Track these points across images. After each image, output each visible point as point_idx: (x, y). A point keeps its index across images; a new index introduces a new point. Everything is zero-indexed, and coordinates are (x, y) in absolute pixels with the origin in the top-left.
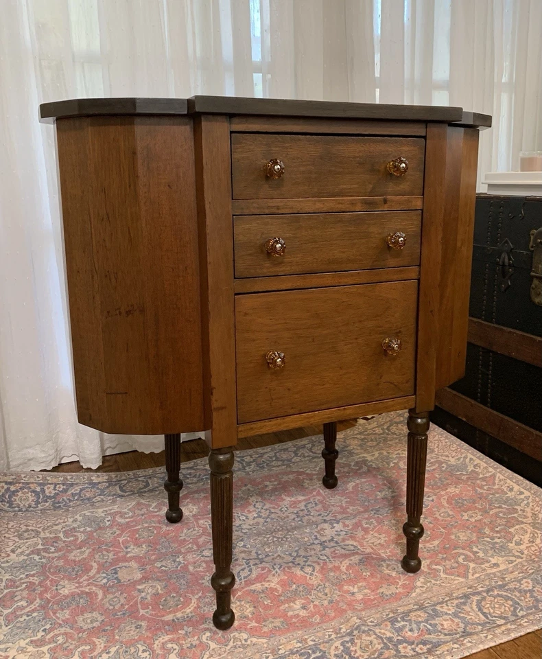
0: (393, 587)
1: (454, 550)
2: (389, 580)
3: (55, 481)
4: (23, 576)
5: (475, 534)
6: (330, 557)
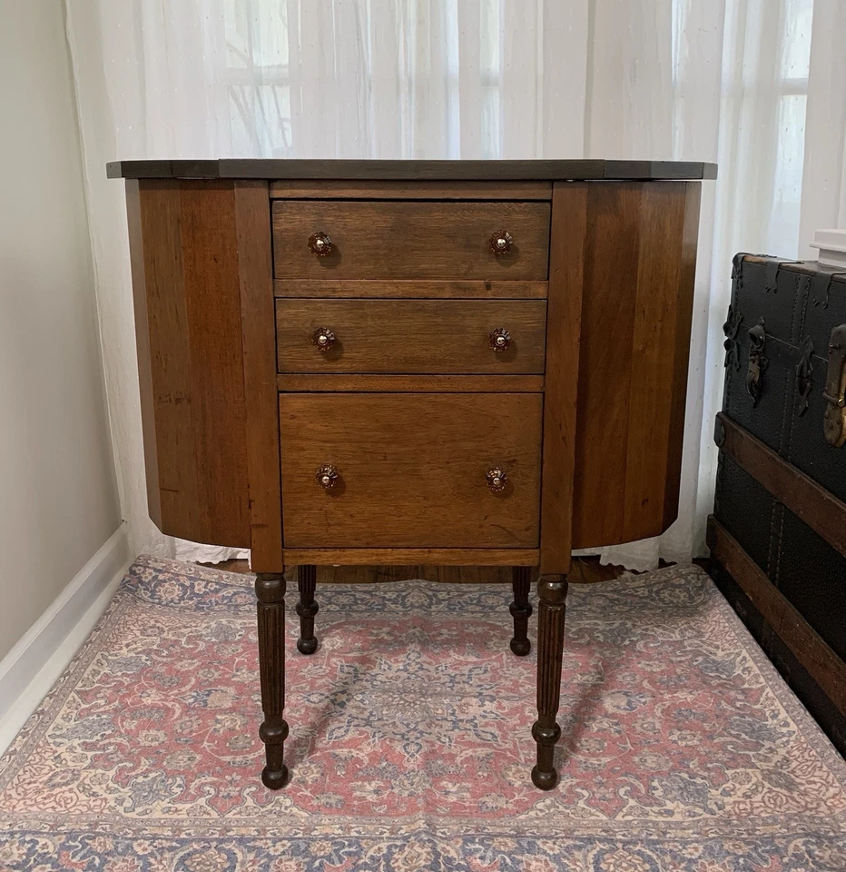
0: (502, 800)
1: (622, 775)
2: (506, 789)
3: (208, 577)
4: (120, 674)
5: (671, 764)
6: (453, 741)
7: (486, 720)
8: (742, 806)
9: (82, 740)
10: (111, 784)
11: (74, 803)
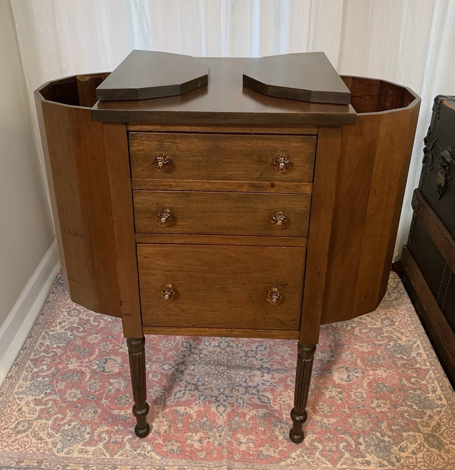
0: (272, 450)
1: (342, 434)
2: (273, 441)
4: (55, 346)
5: (371, 425)
6: (245, 403)
7: (264, 387)
8: (411, 460)
9: (34, 397)
10: (50, 431)
11: (29, 445)
